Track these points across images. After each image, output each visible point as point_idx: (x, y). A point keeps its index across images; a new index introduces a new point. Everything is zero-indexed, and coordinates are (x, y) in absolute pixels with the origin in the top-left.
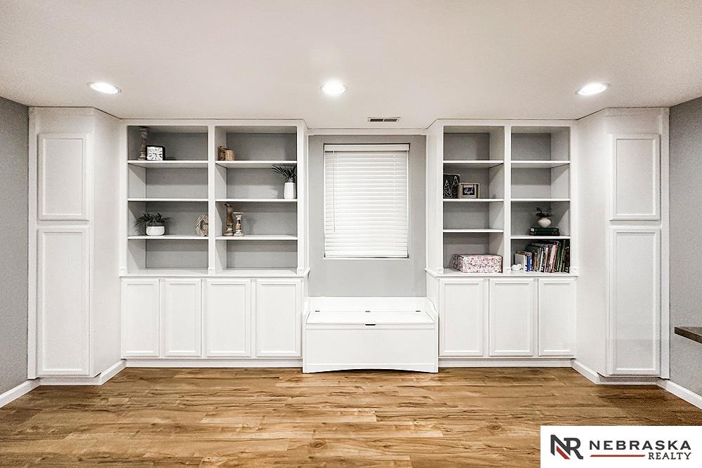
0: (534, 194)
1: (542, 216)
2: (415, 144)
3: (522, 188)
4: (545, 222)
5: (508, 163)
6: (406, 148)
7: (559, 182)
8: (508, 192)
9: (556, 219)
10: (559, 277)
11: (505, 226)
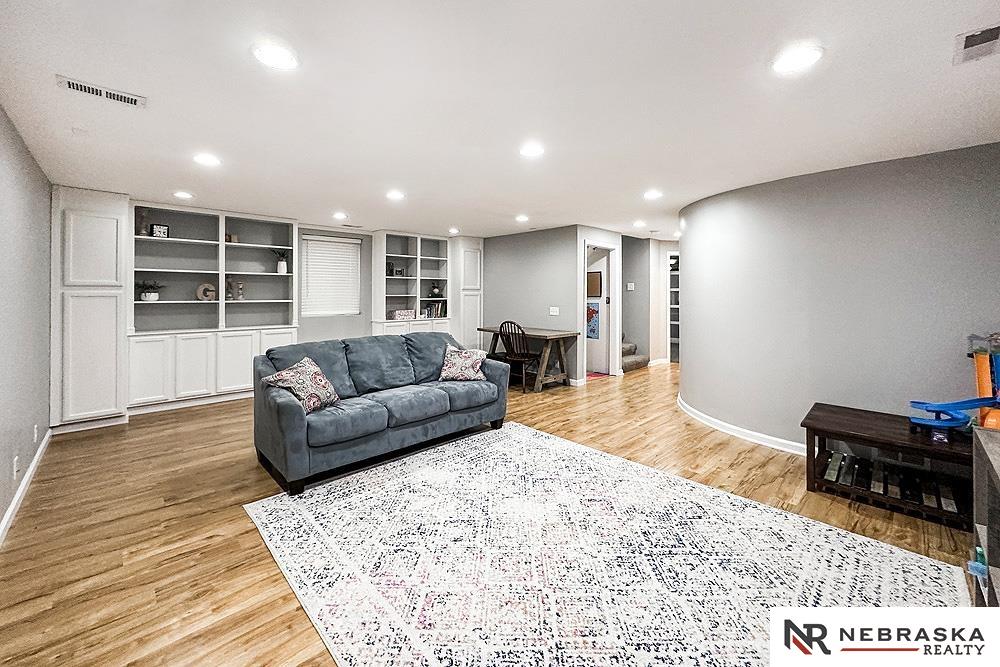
0: (431, 275)
1: (434, 287)
2: (365, 242)
3: (425, 271)
4: (436, 291)
5: (419, 257)
6: (359, 242)
7: (443, 269)
8: (419, 275)
9: (441, 290)
10: (443, 320)
11: (417, 292)
